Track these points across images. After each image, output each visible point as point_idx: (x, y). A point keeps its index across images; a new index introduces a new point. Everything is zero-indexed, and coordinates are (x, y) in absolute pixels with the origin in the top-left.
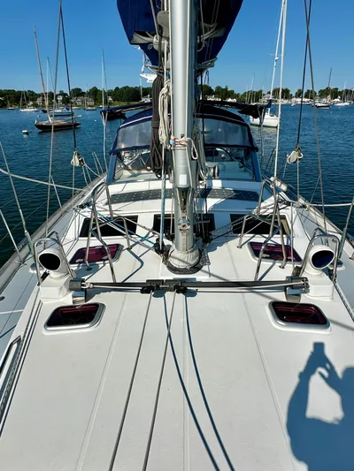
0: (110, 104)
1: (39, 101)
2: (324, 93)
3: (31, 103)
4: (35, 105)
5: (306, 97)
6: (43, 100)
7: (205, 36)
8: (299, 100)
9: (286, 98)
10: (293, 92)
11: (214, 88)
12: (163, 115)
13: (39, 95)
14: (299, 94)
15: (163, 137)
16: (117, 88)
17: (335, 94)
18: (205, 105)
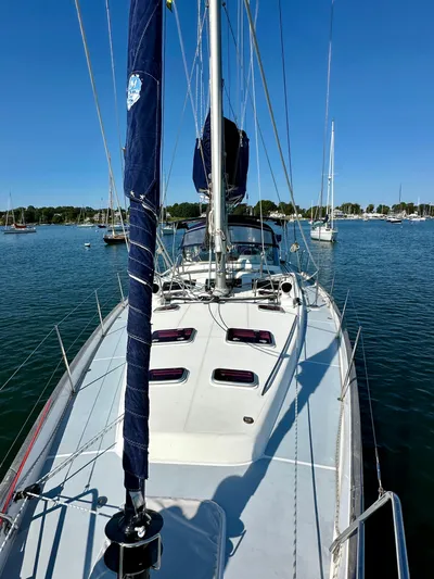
0: (169, 219)
1: (96, 217)
2: (397, 209)
3: (88, 219)
4: (92, 221)
5: (379, 211)
6: (101, 216)
7: (230, 190)
8: (370, 215)
9: (356, 213)
10: (364, 207)
11: (277, 204)
12: (211, 223)
13: (97, 212)
14: (370, 209)
15: (210, 231)
16: (176, 205)
17: (410, 209)
18: (236, 218)
